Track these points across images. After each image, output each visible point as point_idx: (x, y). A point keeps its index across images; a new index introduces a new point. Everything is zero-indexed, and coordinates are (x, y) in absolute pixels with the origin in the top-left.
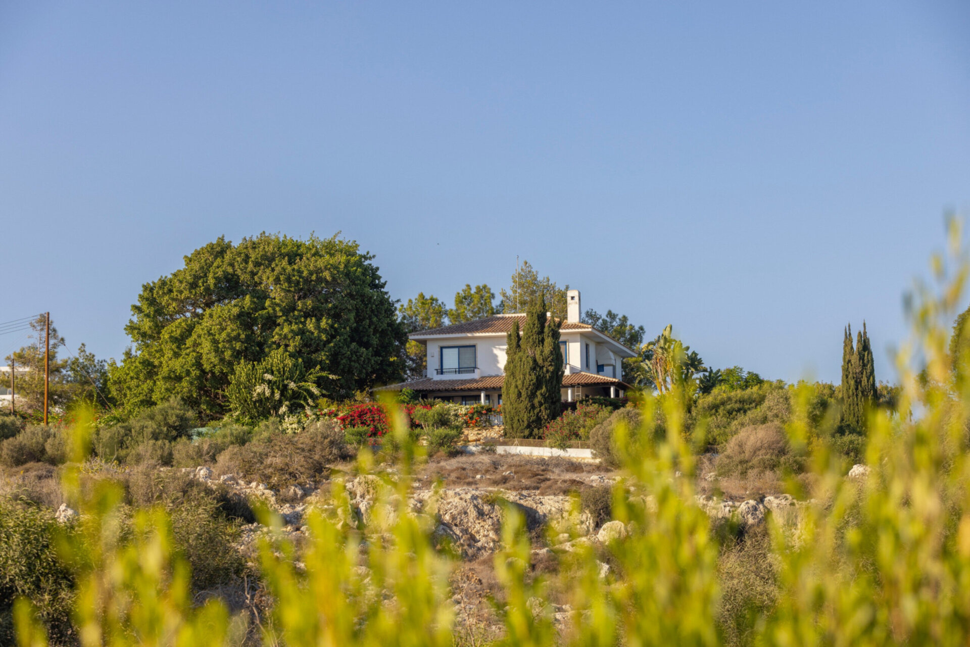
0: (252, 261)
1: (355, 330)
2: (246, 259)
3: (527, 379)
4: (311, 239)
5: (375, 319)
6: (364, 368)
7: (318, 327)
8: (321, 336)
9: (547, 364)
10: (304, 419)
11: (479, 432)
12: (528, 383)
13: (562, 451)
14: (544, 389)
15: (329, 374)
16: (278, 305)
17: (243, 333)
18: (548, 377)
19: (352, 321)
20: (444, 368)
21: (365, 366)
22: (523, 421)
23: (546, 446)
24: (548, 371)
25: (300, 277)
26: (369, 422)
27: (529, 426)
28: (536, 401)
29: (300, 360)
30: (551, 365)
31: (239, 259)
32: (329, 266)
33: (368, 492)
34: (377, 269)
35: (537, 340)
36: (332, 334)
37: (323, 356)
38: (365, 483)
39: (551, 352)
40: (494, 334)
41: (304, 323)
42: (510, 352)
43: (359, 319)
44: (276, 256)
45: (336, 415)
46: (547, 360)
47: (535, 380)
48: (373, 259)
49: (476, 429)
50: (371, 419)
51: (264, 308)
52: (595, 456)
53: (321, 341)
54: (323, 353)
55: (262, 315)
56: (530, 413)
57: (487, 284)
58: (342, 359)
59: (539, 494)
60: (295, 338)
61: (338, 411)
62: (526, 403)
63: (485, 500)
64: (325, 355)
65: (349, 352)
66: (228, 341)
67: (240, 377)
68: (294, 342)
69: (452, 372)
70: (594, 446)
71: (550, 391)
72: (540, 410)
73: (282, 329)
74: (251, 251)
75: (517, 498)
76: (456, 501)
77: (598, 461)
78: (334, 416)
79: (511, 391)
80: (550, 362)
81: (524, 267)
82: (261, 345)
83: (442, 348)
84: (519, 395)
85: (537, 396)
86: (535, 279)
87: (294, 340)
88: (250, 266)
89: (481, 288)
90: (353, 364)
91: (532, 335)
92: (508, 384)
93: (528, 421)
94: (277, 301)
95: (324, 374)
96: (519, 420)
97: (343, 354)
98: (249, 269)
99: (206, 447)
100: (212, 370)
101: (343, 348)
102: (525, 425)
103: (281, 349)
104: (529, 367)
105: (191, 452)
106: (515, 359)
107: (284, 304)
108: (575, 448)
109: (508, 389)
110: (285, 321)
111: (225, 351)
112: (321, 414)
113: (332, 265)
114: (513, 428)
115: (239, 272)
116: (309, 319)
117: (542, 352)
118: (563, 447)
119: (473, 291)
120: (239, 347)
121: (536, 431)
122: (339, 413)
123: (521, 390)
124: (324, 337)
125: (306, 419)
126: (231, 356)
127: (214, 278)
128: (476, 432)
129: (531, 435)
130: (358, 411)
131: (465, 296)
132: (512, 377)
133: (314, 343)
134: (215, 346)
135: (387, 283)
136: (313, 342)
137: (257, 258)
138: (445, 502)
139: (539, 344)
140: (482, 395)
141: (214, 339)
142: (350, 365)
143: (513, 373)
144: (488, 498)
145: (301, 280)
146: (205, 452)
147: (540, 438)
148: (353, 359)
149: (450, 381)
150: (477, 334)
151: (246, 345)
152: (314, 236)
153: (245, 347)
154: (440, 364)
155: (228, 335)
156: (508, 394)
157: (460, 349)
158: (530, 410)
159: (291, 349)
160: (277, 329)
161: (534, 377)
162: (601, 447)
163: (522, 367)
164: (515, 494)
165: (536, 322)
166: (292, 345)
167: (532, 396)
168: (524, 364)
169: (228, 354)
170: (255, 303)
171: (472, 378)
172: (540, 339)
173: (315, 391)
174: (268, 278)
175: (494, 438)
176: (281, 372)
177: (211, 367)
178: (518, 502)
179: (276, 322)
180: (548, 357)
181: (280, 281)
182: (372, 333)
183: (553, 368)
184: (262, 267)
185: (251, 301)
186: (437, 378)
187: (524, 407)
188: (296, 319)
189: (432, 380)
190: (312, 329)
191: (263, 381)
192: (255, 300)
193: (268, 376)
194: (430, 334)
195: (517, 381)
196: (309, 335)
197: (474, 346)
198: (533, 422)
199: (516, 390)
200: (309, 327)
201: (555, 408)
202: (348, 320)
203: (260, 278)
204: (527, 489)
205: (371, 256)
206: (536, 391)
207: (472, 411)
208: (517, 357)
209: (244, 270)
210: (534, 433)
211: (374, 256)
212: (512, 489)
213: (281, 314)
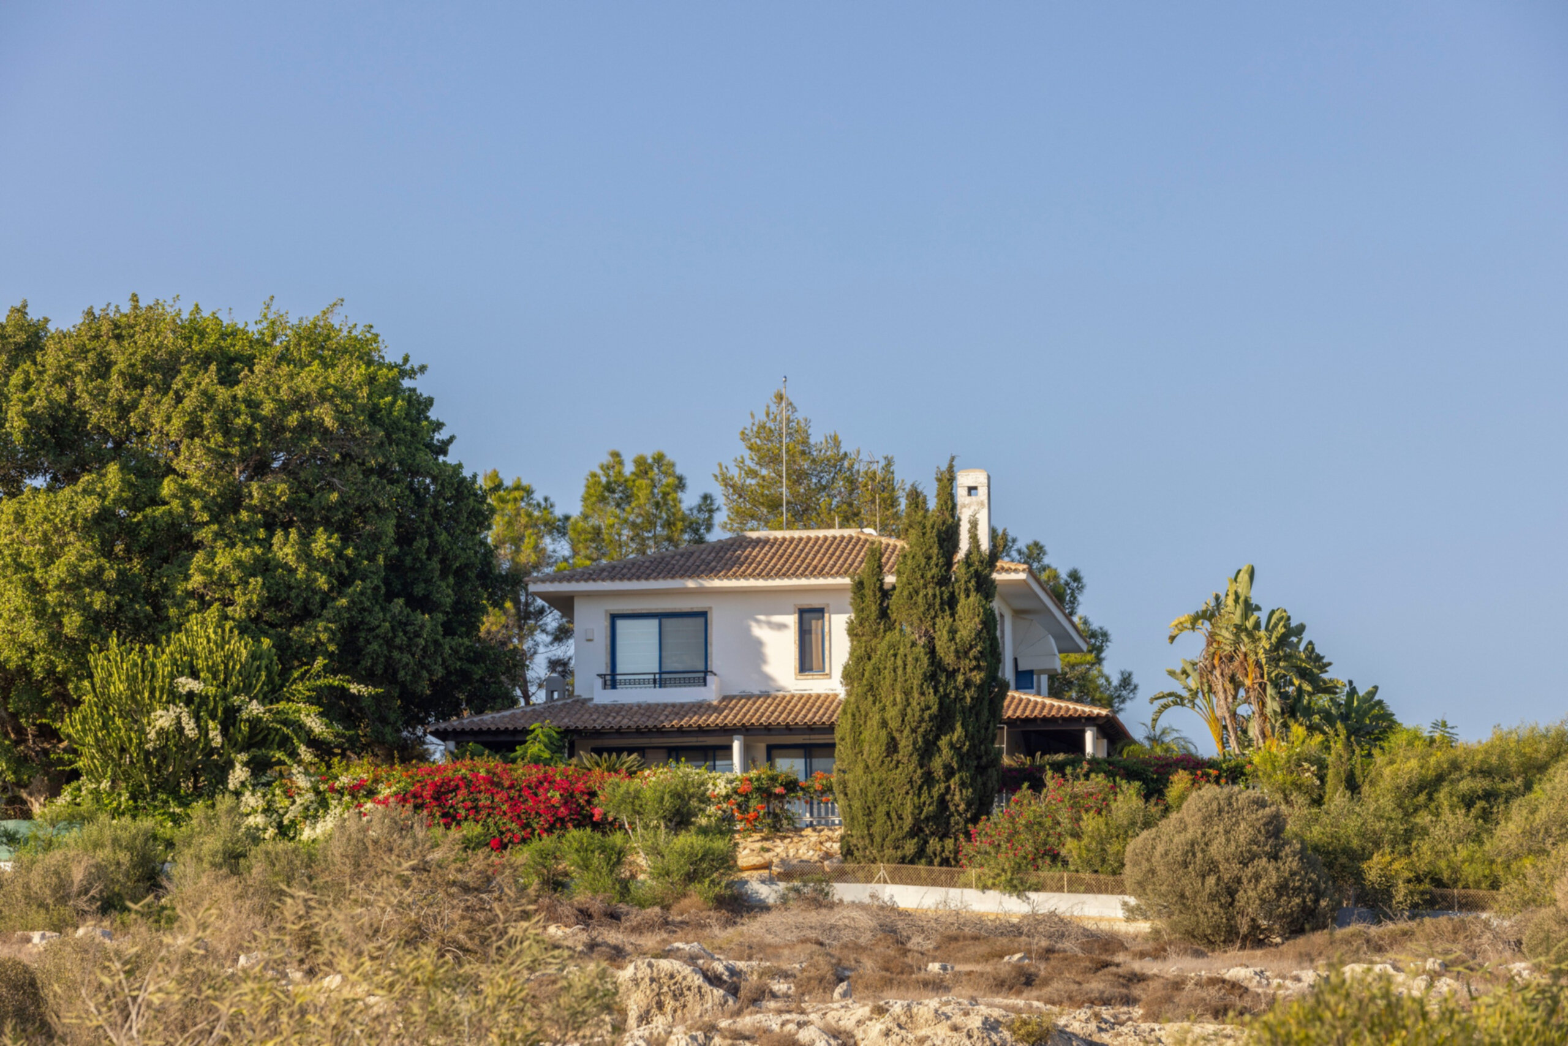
0: (121, 373)
1: (394, 566)
2: (102, 368)
3: (914, 703)
4: (265, 317)
5: (443, 538)
6: (424, 667)
7: (305, 554)
8: (315, 580)
9: (966, 663)
10: (281, 802)
11: (767, 844)
12: (917, 714)
13: (1014, 898)
14: (959, 731)
15: (349, 682)
16: (194, 492)
17: (112, 567)
18: (968, 700)
19: (387, 541)
20: (619, 670)
21: (427, 661)
22: (900, 818)
23: (966, 885)
24: (968, 684)
25: (255, 418)
26: (463, 812)
27: (916, 831)
28: (937, 764)
29: (266, 642)
30: (978, 668)
31: (81, 366)
32: (330, 391)
33: (660, 1006)
34: (430, 402)
35: (938, 601)
36: (341, 574)
37: (321, 631)
38: (652, 980)
39: (979, 634)
40: (761, 583)
41: (267, 544)
42: (859, 631)
43: (404, 538)
44: (183, 360)
45: (371, 793)
46: (966, 653)
47: (935, 708)
48: (418, 376)
49: (757, 836)
50: (470, 805)
51: (155, 501)
52: (1132, 913)
53: (314, 592)
54: (321, 625)
55: (155, 520)
56: (919, 797)
57: (666, 452)
58: (368, 642)
59: (1146, 1018)
60: (247, 583)
61: (376, 781)
62: (908, 767)
63: (1022, 1032)
64: (326, 629)
65: (387, 624)
66: (70, 588)
67: (107, 682)
68: (245, 594)
69: (645, 682)
70: (1140, 888)
71: (972, 738)
72: (948, 788)
73: (212, 556)
74: (112, 346)
75: (1093, 1026)
76: (942, 1036)
77: (1143, 927)
78: (366, 796)
79: (866, 735)
80: (975, 658)
81: (773, 408)
82: (153, 599)
83: (614, 618)
84: (892, 747)
85: (939, 750)
86: (805, 442)
87: (246, 589)
88: (115, 384)
89: (650, 461)
90: (396, 654)
91: (925, 586)
92: (858, 718)
93: (917, 820)
94: (194, 481)
95: (335, 681)
96: (888, 814)
97: (373, 629)
98: (113, 395)
99: (78, 875)
100: (24, 665)
101: (370, 612)
102: (906, 829)
103: (213, 613)
104: (919, 673)
105: (36, 888)
106: (874, 650)
107: (213, 492)
108: (1052, 890)
109: (857, 731)
110: (218, 535)
111: (62, 613)
112: (332, 789)
113: (336, 388)
114: (871, 836)
115: (84, 401)
116: (279, 534)
117: (953, 632)
118: (1017, 886)
119: (629, 469)
120: (102, 603)
121: (934, 844)
122: (380, 787)
123: (897, 735)
124: (322, 582)
125: (287, 802)
126: (79, 629)
127: (24, 415)
128: (758, 845)
129: (920, 854)
130: (434, 784)
131: (609, 483)
132: (870, 699)
133: (297, 596)
134: (36, 600)
135: (455, 442)
136: (293, 594)
137: (132, 366)
138: (911, 1037)
139: (943, 611)
140: (736, 746)
141: (31, 578)
142: (389, 658)
143: (871, 688)
144: (1030, 1028)
145: (257, 425)
146: (75, 888)
147: (945, 862)
148: (398, 641)
149: (639, 706)
150: (717, 583)
151: (117, 598)
152: (273, 309)
153: (117, 603)
154: (609, 661)
155: (73, 570)
156: (857, 742)
157: (664, 621)
158: (920, 788)
159: (237, 611)
160: (199, 558)
161: (932, 699)
162: (1164, 888)
163: (900, 672)
164: (1083, 1017)
165: (935, 551)
166: (241, 600)
167: (927, 751)
168: (905, 665)
169: (72, 623)
170: (131, 485)
171: (700, 698)
172: (945, 597)
173: (316, 725)
174: (168, 420)
175: (808, 861)
176: (220, 675)
177: (22, 658)
178: (1096, 1038)
179: (192, 537)
180: (971, 647)
181: (202, 427)
182: (437, 573)
183: (982, 675)
184: (149, 389)
185: (123, 481)
186: (604, 697)
187: (903, 779)
188: (243, 532)
189: (590, 704)
190: (292, 561)
191: (173, 696)
192: (133, 477)
193: (186, 684)
194: (586, 580)
195: (884, 709)
196: (282, 576)
197: (703, 614)
198: (927, 819)
199: (883, 733)
200: (280, 554)
201: (984, 784)
202: (376, 537)
203: (145, 418)
204: (1107, 1002)
205: (416, 367)
206: (937, 738)
207: (747, 787)
208: (882, 646)
209: (100, 397)
210: (929, 850)
211: (423, 369)
212: (1066, 1003)
213: (206, 517)
